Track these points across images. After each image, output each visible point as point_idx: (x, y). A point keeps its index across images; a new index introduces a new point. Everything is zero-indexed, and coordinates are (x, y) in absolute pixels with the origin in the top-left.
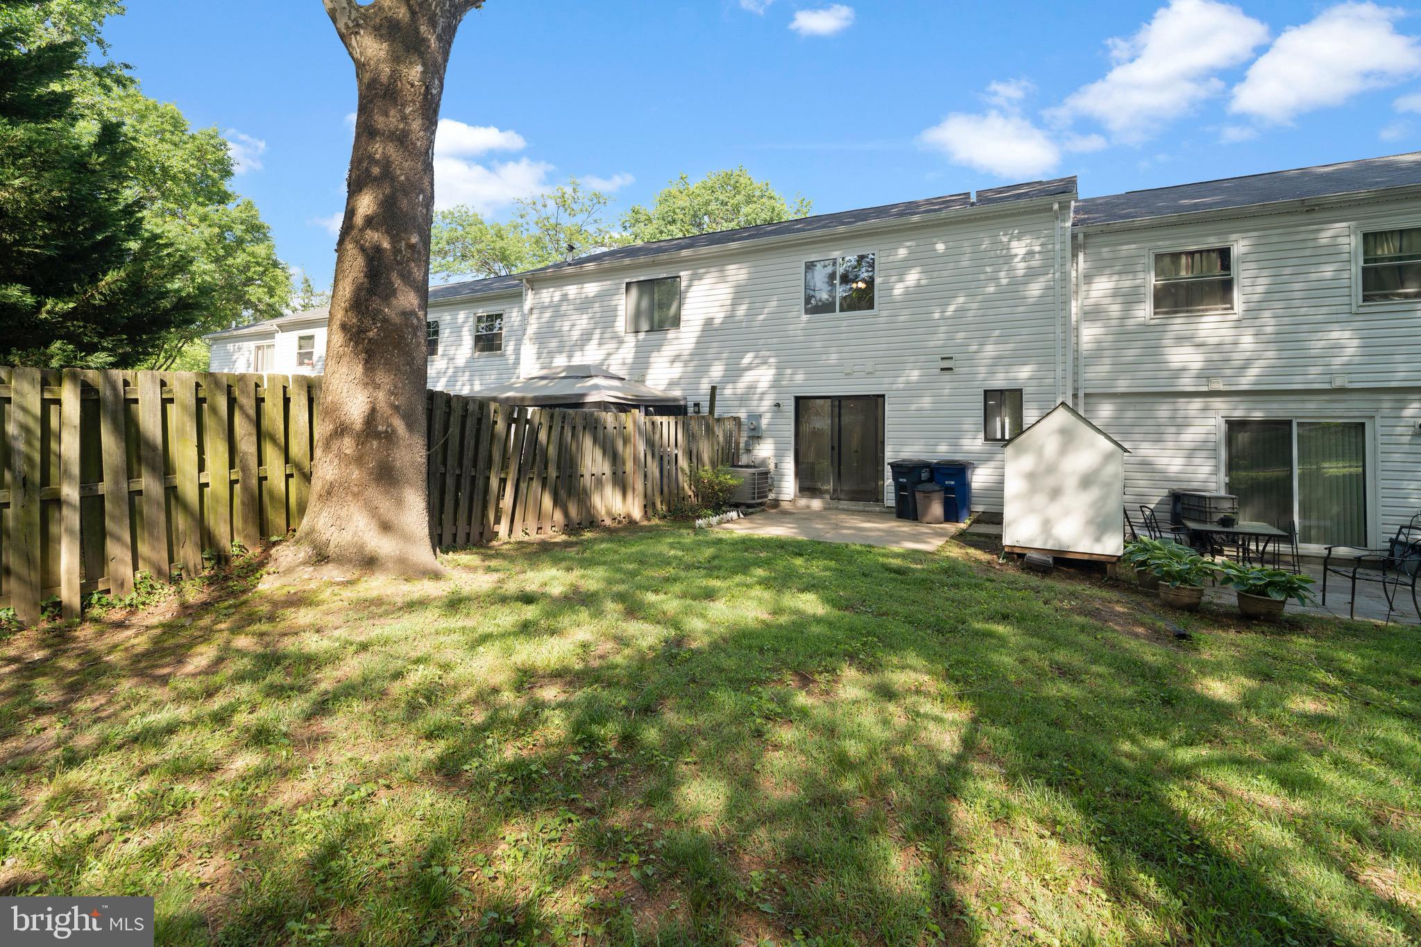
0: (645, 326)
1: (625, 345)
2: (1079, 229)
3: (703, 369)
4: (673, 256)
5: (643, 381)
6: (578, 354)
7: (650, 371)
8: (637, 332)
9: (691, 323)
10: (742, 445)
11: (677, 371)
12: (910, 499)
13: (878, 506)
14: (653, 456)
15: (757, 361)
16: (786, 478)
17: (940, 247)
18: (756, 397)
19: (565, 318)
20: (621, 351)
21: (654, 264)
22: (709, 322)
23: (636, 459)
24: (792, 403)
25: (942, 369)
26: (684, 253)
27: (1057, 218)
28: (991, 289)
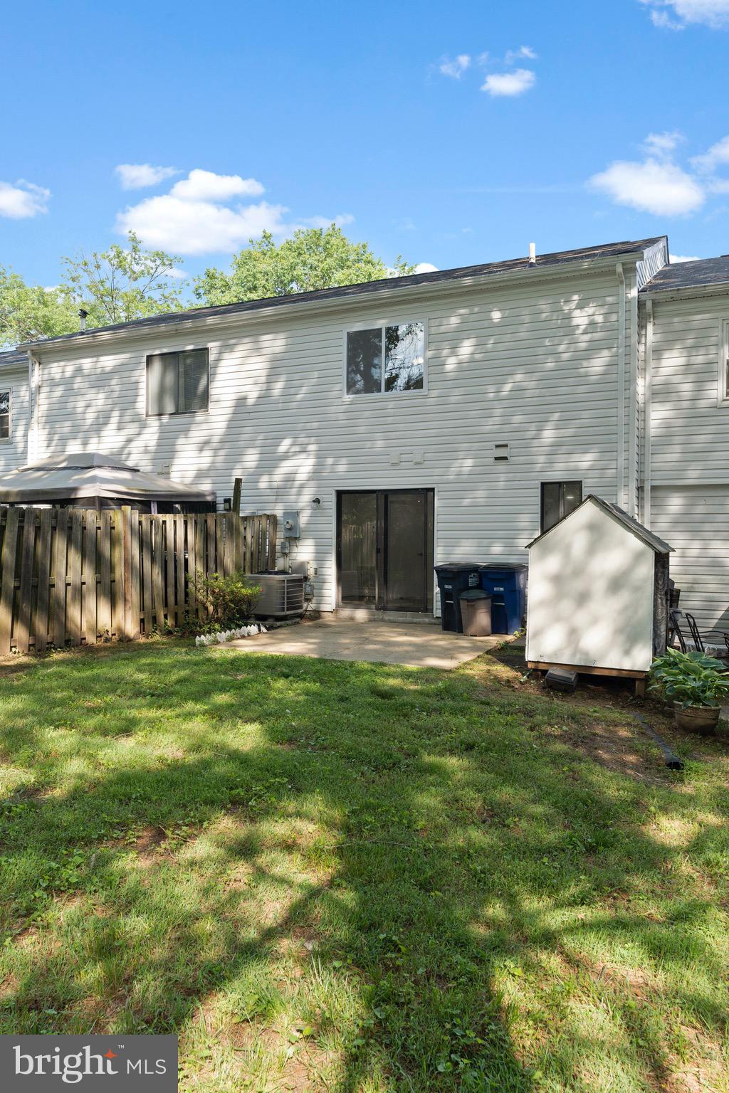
0: (170, 408)
1: (147, 430)
2: (644, 296)
3: (235, 457)
4: (198, 324)
5: (168, 473)
6: (94, 440)
7: (176, 461)
8: (160, 415)
9: (223, 404)
10: (278, 548)
11: (206, 459)
12: (455, 608)
13: (427, 616)
14: (153, 560)
15: (296, 448)
16: (327, 586)
17: (496, 315)
18: (294, 491)
19: (79, 398)
20: (143, 437)
21: (178, 334)
22: (241, 402)
23: (128, 563)
24: (333, 498)
25: (497, 459)
26: (211, 320)
27: (622, 282)
28: (550, 365)
